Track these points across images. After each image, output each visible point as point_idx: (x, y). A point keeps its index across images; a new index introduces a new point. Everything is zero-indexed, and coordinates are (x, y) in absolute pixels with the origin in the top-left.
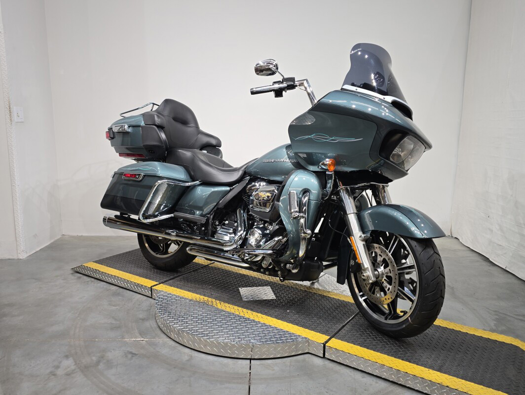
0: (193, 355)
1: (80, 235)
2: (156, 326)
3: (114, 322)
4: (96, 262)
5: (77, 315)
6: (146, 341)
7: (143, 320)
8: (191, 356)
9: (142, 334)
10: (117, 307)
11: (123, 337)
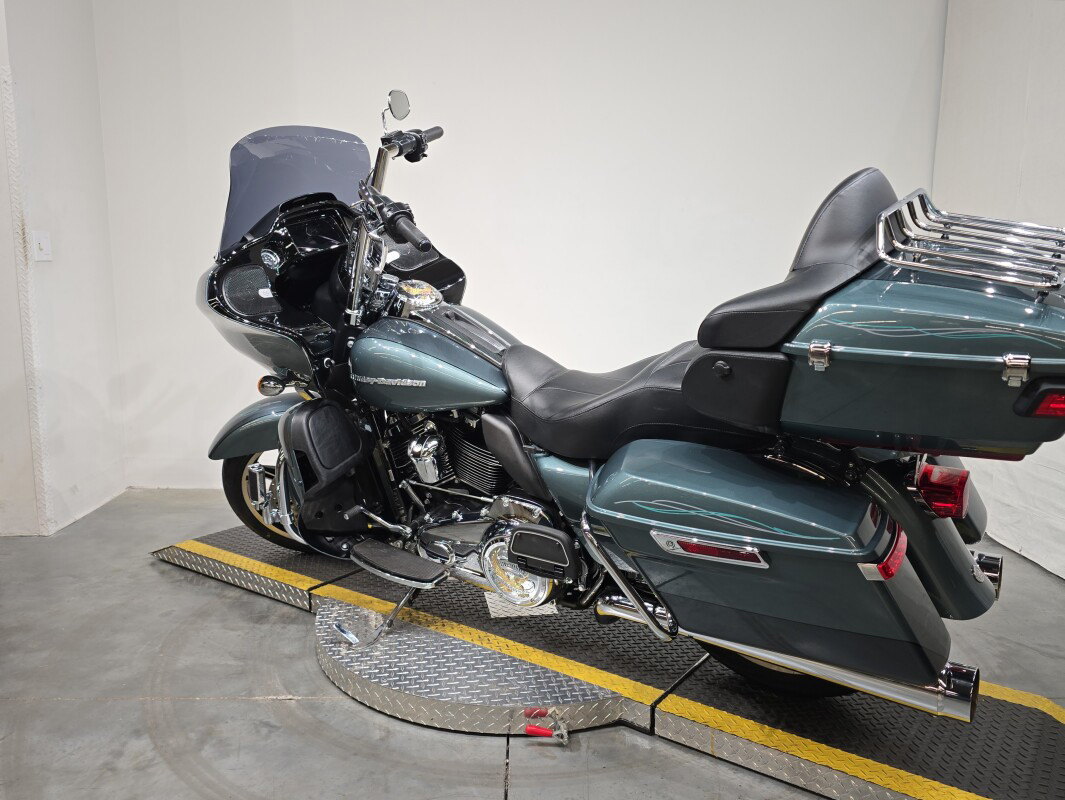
0: (391, 728)
1: (165, 487)
2: (317, 669)
3: (232, 662)
4: (201, 540)
5: (157, 649)
6: (298, 701)
7: (291, 657)
8: (389, 732)
9: (289, 687)
10: (239, 632)
11: (250, 693)
